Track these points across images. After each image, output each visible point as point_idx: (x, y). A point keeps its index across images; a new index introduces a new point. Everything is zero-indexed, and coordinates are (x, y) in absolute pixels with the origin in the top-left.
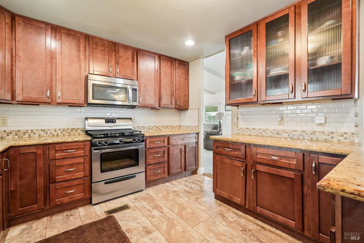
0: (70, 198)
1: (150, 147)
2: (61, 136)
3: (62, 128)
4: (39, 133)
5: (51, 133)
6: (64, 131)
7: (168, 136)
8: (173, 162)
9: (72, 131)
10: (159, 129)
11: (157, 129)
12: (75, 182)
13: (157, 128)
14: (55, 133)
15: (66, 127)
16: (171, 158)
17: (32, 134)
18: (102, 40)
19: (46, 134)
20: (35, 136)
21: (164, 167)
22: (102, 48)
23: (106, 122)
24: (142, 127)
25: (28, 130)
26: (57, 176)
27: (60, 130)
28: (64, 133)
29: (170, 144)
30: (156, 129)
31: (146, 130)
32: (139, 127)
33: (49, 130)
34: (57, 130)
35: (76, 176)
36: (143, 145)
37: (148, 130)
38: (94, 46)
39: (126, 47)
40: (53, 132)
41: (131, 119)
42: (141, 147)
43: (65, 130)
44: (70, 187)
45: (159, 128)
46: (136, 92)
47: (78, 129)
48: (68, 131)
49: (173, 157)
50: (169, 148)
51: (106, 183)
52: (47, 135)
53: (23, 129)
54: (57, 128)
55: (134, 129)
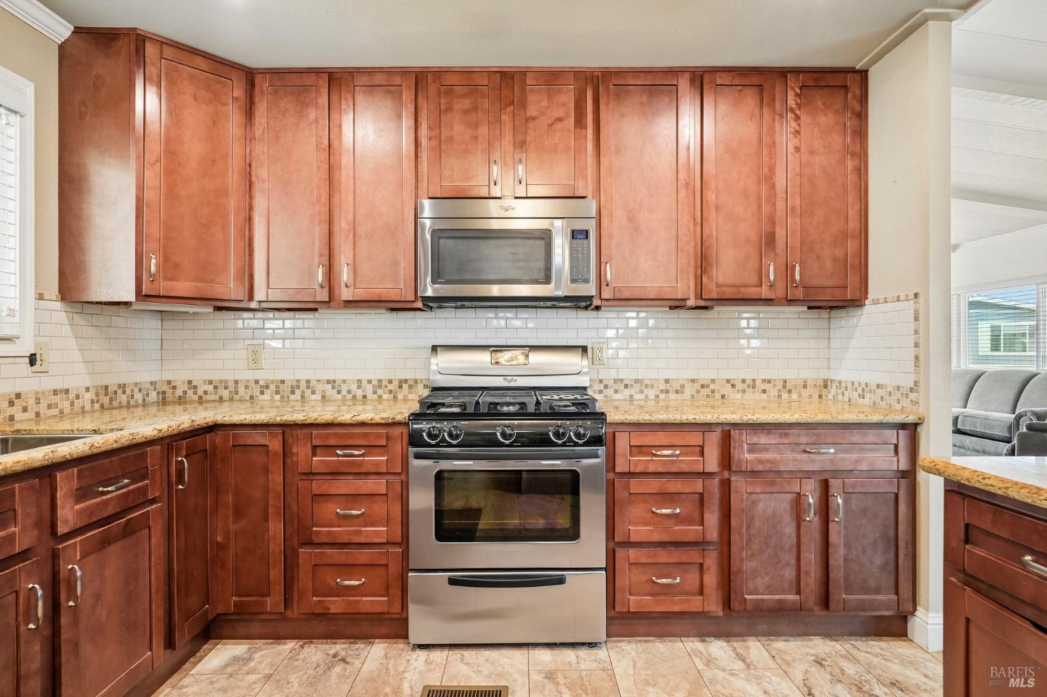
0: (350, 603)
1: (632, 470)
2: (373, 400)
3: (375, 377)
4: (323, 391)
5: (349, 392)
6: (380, 387)
7: (727, 428)
8: (750, 553)
9: (400, 387)
10: (713, 391)
11: (705, 391)
12: (364, 556)
13: (703, 386)
14: (359, 393)
15: (385, 376)
16: (740, 534)
17: (308, 392)
18: (468, 73)
19: (339, 392)
20: (313, 397)
21: (701, 565)
22: (466, 103)
24: (637, 381)
25: (298, 381)
26: (317, 526)
27: (369, 382)
28: (380, 392)
29: (734, 468)
30: (698, 392)
31: (651, 394)
32: (622, 381)
33: (344, 381)
34: (364, 383)
35: (366, 536)
36: (597, 456)
37: (662, 396)
38: (442, 101)
39: (552, 78)
40: (354, 387)
41: (584, 349)
42: (590, 467)
43: (384, 383)
44: (349, 568)
45: (712, 386)
46: (585, 241)
47: (417, 383)
48: (390, 387)
49: (748, 527)
50: (726, 485)
51: (453, 582)
52: (340, 397)
53: (289, 376)
54: (364, 377)
55: (602, 388)
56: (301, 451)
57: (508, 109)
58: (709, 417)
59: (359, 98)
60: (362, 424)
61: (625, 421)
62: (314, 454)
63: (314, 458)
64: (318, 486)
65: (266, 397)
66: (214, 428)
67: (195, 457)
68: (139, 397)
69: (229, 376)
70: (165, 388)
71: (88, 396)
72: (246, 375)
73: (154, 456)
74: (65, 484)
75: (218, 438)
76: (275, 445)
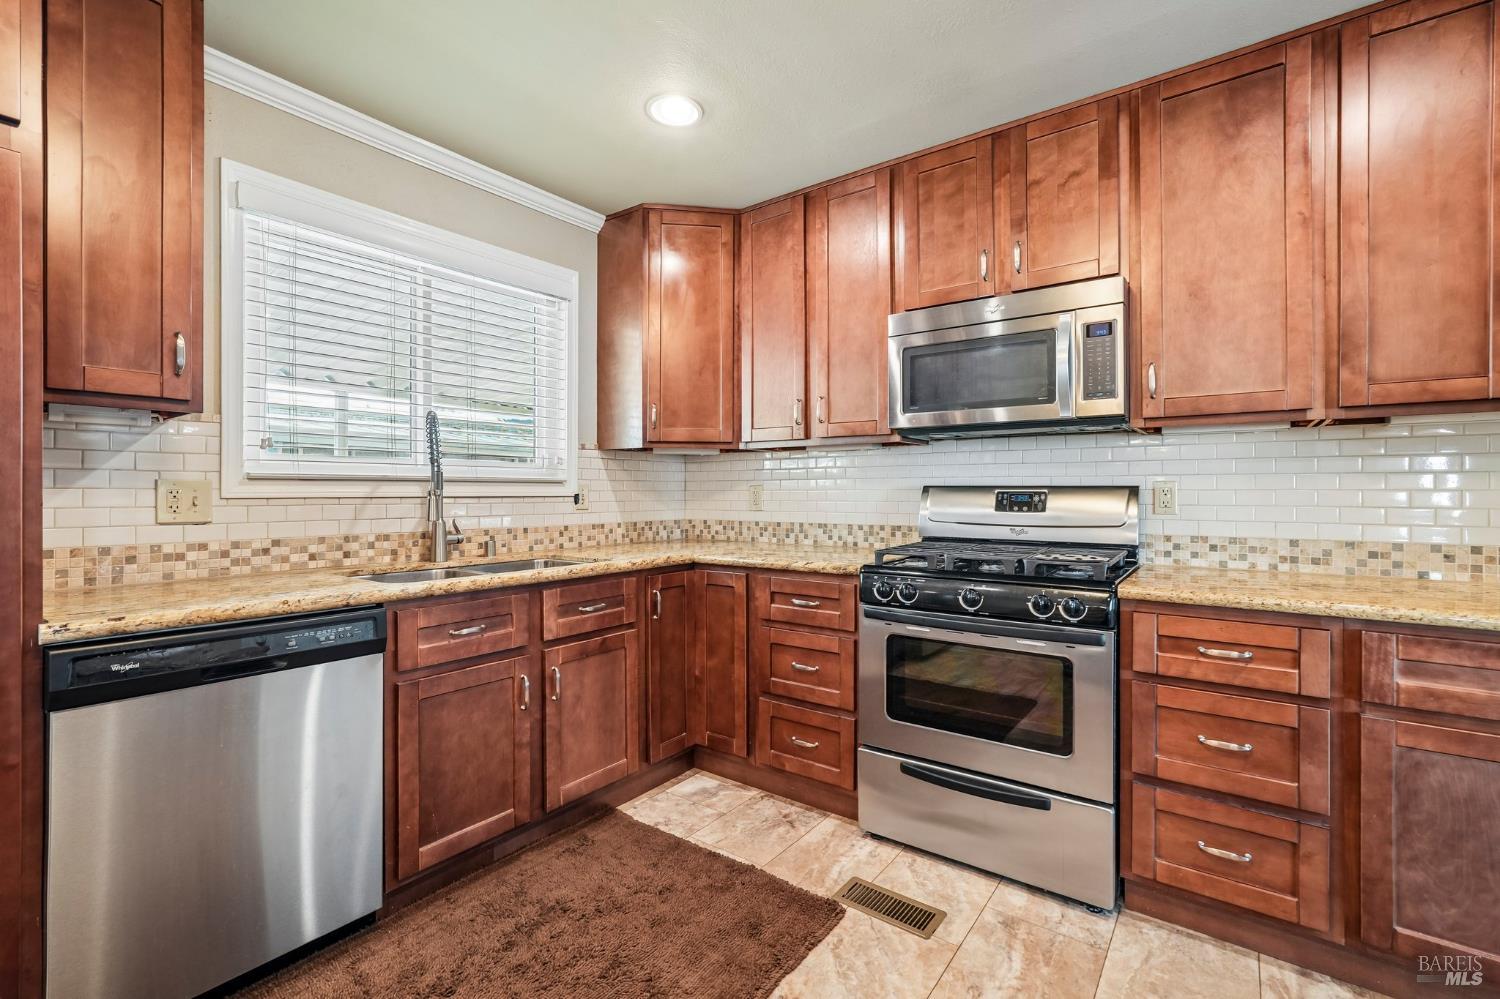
0: (805, 765)
1: (1162, 671)
2: (863, 548)
3: (866, 522)
4: (815, 536)
5: (840, 538)
6: (871, 534)
8: (1407, 853)
9: (893, 535)
10: (1397, 565)
11: (1377, 565)
12: (817, 717)
13: (1373, 555)
14: (850, 540)
15: (876, 521)
17: (801, 536)
18: (950, 149)
19: (830, 538)
20: (806, 542)
21: (1295, 846)
22: (949, 186)
23: (1000, 506)
24: (1233, 541)
25: (793, 524)
26: (775, 677)
27: (861, 528)
28: (871, 539)
30: (1362, 563)
31: (1263, 562)
32: (1205, 539)
33: (835, 526)
34: (855, 528)
35: (819, 697)
36: (1098, 642)
37: (1284, 567)
38: (921, 192)
40: (845, 533)
41: (1133, 492)
42: (1089, 656)
43: (876, 529)
44: (804, 728)
45: (1396, 556)
46: (1108, 338)
47: (911, 530)
48: (882, 534)
49: (1403, 808)
50: (1350, 724)
51: (905, 769)
52: (831, 543)
53: (784, 519)
54: (856, 522)
55: (1170, 549)
56: (761, 596)
57: (1003, 180)
58: (1312, 604)
59: (833, 211)
60: (815, 573)
61: (1148, 598)
62: (772, 601)
63: (773, 605)
64: (776, 634)
65: (765, 539)
66: (693, 565)
67: (672, 592)
68: (663, 534)
69: (735, 517)
70: (687, 526)
71: (621, 531)
72: (749, 517)
73: (628, 587)
74: (550, 600)
75: (696, 574)
76: (740, 587)
